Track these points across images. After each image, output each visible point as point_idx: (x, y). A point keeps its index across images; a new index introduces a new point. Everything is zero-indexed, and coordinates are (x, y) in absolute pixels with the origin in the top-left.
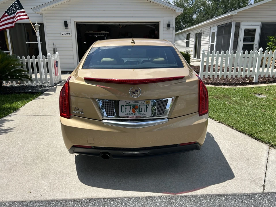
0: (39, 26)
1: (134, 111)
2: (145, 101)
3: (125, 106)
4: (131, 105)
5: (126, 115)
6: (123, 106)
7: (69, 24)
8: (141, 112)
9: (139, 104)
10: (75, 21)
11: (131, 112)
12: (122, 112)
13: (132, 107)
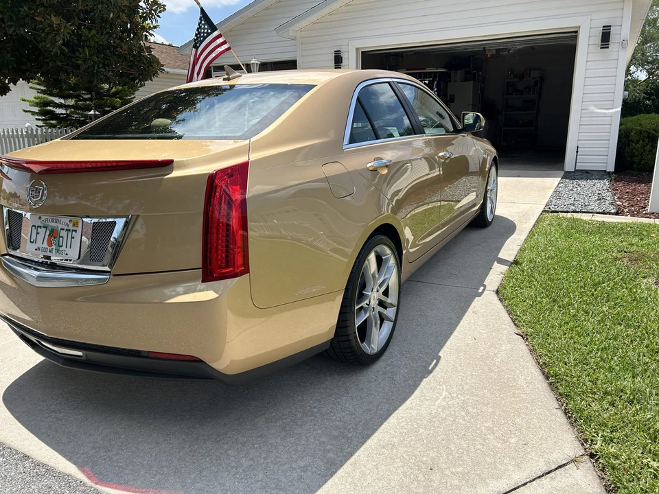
0: (257, 64)
1: (50, 244)
2: (70, 221)
3: (38, 227)
4: (46, 227)
5: (36, 250)
6: (35, 226)
7: (344, 56)
8: (62, 246)
9: (60, 226)
10: (357, 49)
11: (45, 245)
12: (31, 242)
13: (48, 232)
